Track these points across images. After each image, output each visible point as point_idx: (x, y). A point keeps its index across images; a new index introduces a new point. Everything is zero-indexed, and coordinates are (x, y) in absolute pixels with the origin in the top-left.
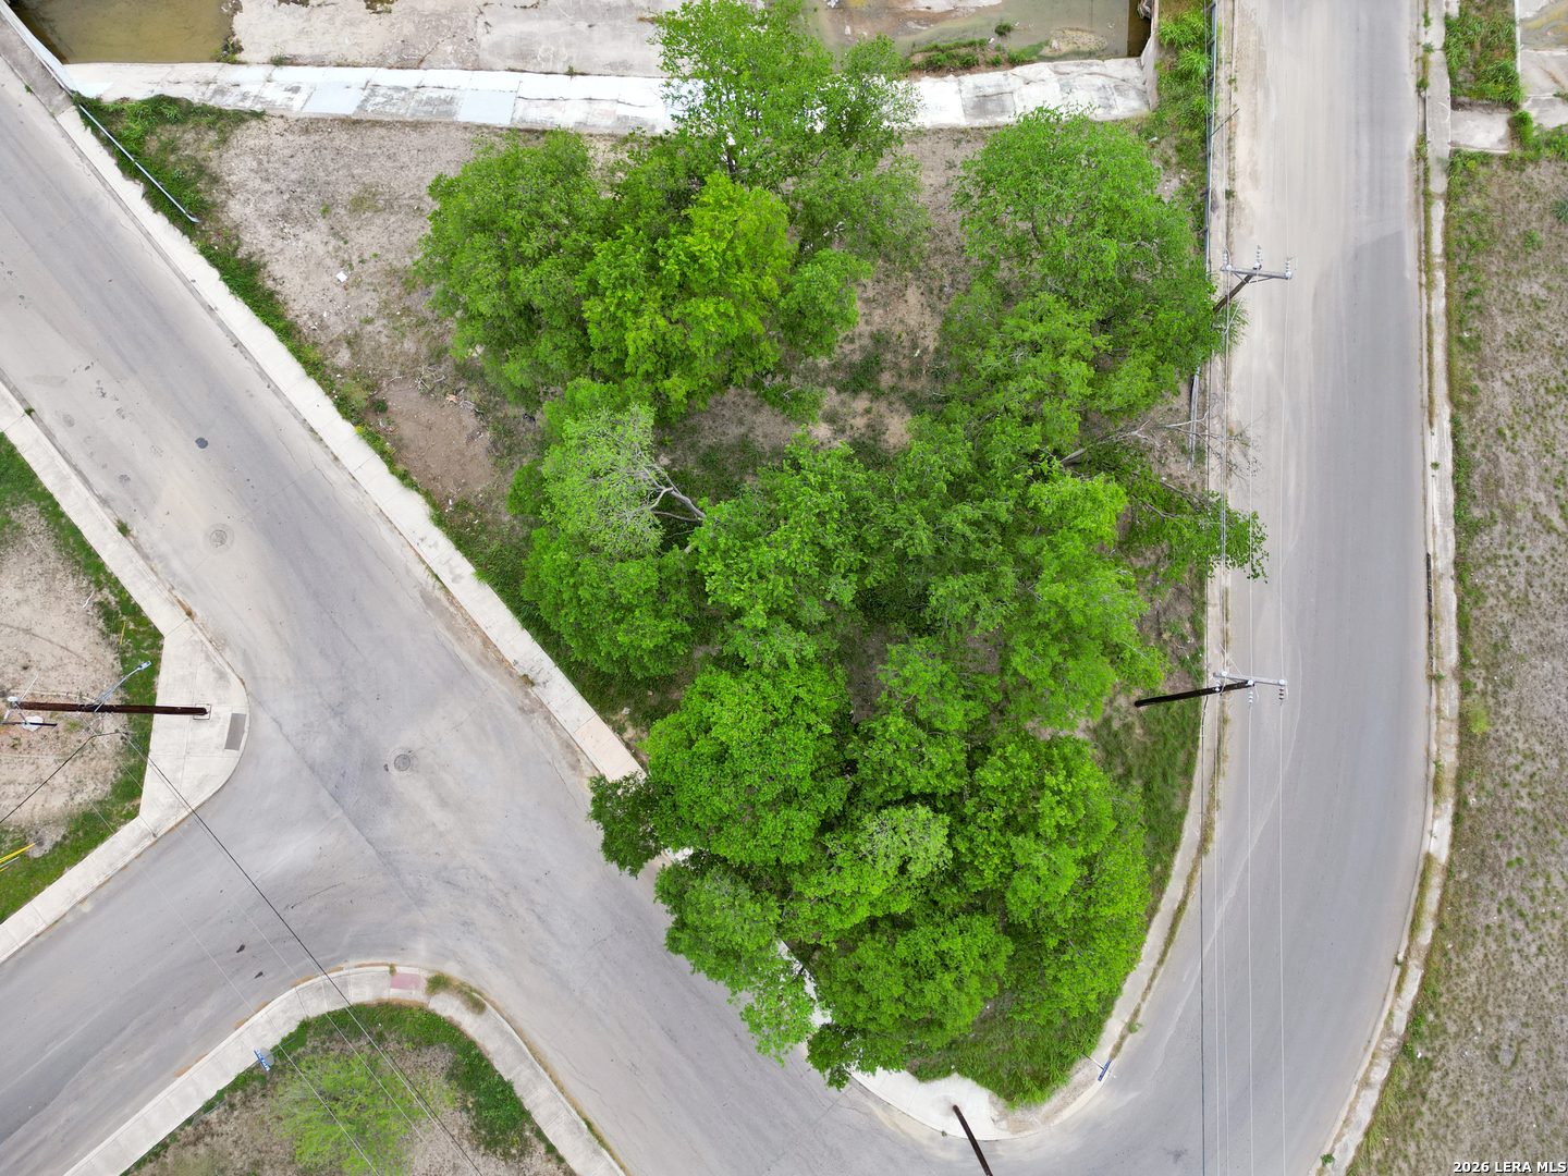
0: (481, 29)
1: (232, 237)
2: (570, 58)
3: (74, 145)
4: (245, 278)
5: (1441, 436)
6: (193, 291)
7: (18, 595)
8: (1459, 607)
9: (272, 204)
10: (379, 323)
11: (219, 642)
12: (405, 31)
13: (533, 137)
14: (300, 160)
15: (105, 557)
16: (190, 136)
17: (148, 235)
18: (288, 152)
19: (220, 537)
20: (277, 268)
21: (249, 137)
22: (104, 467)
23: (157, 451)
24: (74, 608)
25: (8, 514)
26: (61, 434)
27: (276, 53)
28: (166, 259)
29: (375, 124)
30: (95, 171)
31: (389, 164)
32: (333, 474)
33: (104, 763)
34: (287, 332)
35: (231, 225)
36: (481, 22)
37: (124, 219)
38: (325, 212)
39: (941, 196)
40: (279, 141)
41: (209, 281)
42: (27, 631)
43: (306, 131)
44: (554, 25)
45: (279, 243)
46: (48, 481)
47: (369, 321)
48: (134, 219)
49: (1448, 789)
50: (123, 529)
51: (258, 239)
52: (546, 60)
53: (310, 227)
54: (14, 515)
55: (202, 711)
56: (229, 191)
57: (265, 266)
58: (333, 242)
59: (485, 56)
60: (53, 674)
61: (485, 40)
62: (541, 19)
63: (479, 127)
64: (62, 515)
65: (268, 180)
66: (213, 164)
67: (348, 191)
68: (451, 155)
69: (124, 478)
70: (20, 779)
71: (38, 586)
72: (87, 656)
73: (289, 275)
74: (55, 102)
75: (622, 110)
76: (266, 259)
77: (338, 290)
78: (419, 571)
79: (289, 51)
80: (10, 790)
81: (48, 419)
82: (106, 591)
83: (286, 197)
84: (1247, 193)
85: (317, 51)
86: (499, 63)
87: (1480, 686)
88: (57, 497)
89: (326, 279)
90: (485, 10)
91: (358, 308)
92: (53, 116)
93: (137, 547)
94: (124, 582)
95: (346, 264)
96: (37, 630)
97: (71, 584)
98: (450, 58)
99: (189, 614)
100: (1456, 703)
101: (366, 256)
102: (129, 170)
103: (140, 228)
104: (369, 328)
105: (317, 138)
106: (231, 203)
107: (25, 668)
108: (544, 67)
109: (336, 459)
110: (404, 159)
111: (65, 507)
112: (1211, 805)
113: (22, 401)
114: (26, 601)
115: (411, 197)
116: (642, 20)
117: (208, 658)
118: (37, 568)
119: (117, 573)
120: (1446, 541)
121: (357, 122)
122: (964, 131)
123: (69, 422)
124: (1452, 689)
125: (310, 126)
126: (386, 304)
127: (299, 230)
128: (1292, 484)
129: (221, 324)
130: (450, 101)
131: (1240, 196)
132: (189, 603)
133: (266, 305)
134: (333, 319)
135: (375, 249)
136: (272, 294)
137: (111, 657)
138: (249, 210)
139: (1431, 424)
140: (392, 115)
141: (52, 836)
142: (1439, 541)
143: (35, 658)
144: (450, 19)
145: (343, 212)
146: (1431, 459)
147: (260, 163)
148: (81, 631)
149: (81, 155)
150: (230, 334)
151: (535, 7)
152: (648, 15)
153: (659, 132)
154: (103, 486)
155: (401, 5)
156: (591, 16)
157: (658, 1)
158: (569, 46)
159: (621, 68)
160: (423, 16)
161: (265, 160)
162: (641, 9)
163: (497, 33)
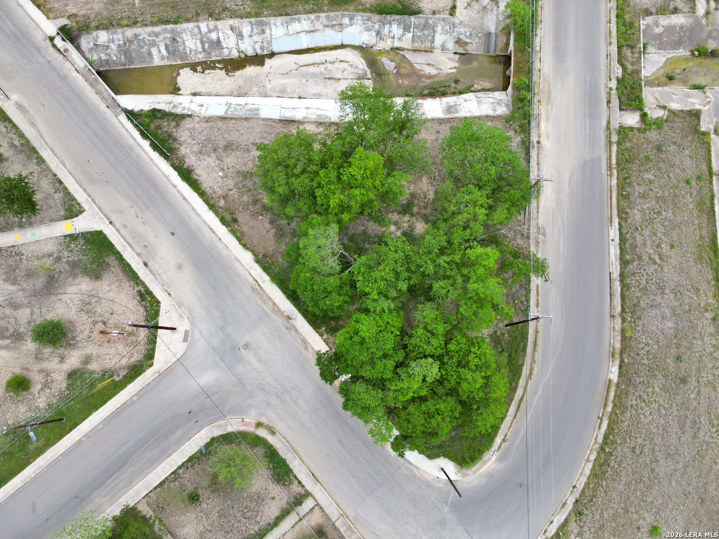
0: (267, 82)
1: (182, 160)
2: (300, 92)
3: (124, 127)
4: (187, 175)
5: (615, 229)
6: (168, 180)
7: (109, 288)
8: (621, 291)
9: (196, 148)
10: (234, 190)
11: (180, 304)
12: (240, 83)
13: (287, 123)
14: (205, 132)
15: (139, 274)
16: (166, 124)
17: (152, 159)
18: (201, 129)
19: (180, 267)
20: (198, 171)
21: (187, 124)
22: (138, 242)
23: (157, 237)
24: (129, 293)
25: (104, 259)
26: (122, 231)
27: (193, 91)
28: (158, 168)
29: (231, 119)
30: (132, 136)
31: (237, 133)
32: (219, 244)
33: (141, 347)
34: (202, 194)
35: (181, 156)
36: (267, 80)
37: (143, 153)
38: (215, 151)
39: (434, 144)
40: (197, 125)
41: (174, 176)
42: (112, 301)
43: (207, 122)
44: (293, 80)
45: (198, 162)
46: (119, 247)
47: (231, 190)
48: (146, 153)
49: (617, 356)
50: (146, 264)
51: (191, 161)
52: (291, 93)
53: (209, 156)
54: (106, 260)
55: (174, 329)
56: (180, 144)
57: (194, 170)
58: (217, 162)
59: (269, 92)
60: (122, 316)
61: (269, 86)
62: (289, 78)
63: (268, 119)
64: (124, 259)
65: (194, 140)
66: (175, 134)
67: (222, 143)
68: (259, 130)
69: (146, 247)
70: (111, 353)
71: (116, 285)
72: (134, 310)
73: (202, 173)
74: (117, 112)
75: (319, 112)
76: (194, 168)
77: (219, 179)
78: (250, 279)
79: (198, 90)
80: (107, 357)
81: (117, 225)
82: (140, 287)
83: (201, 145)
84: (545, 142)
85: (208, 90)
86: (274, 94)
87: (629, 319)
88: (122, 253)
89: (215, 175)
90: (268, 75)
91: (227, 185)
92: (116, 116)
93: (151, 271)
94: (146, 283)
95: (222, 170)
96: (116, 300)
97: (128, 284)
98: (256, 93)
99: (169, 294)
100: (620, 325)
101: (229, 167)
102: (144, 136)
103: (149, 157)
104: (231, 192)
105: (211, 124)
106: (181, 148)
107: (112, 314)
108: (290, 96)
109: (220, 239)
110: (242, 131)
111: (125, 257)
112: (533, 361)
113: (108, 219)
114: (112, 290)
115: (245, 145)
116: (325, 78)
117: (176, 310)
118: (115, 278)
119: (144, 280)
120: (616, 267)
121: (225, 118)
122: (443, 120)
123: (125, 226)
124: (619, 321)
125: (208, 120)
126: (237, 184)
127: (205, 157)
128: (562, 247)
129: (178, 191)
130: (257, 110)
131: (542, 143)
132: (169, 291)
133: (194, 184)
134: (218, 189)
135: (233, 164)
136: (196, 180)
137: (142, 310)
138: (188, 150)
139: (611, 226)
140: (237, 115)
141: (123, 373)
142: (614, 267)
143: (115, 310)
144: (256, 78)
145: (221, 151)
146: (611, 238)
147: (191, 133)
148: (131, 300)
149: (127, 130)
150: (182, 195)
151: (287, 74)
152: (327, 77)
153: (333, 120)
154: (138, 249)
155: (238, 73)
156: (307, 77)
157: (331, 71)
158: (299, 88)
159: (318, 96)
160: (246, 77)
161: (193, 132)
162: (325, 74)
163: (273, 84)
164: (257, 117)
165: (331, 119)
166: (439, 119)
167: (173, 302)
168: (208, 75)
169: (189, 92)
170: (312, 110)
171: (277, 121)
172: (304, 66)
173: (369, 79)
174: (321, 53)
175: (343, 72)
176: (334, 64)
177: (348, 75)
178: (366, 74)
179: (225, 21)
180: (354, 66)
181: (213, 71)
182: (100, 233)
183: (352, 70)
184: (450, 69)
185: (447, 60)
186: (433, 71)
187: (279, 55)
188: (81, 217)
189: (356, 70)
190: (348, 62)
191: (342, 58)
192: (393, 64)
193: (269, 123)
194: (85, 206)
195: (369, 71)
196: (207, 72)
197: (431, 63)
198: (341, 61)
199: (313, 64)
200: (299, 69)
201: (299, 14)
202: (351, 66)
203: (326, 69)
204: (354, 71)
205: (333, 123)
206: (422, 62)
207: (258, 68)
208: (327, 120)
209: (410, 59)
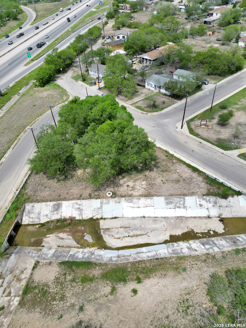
0: (166, 225)
4: (195, 170)
7: (212, 136)
10: (170, 165)
12: (183, 224)
14: (192, 187)
15: (202, 140)
18: (195, 188)
19: (186, 143)
21: (204, 191)
23: (200, 150)
24: (203, 136)
25: (219, 143)
28: (210, 172)
29: (180, 195)
31: (175, 187)
33: (192, 124)
34: (184, 163)
35: (200, 176)
36: (166, 227)
38: (184, 180)
40: (197, 190)
41: (201, 169)
42: (209, 134)
43: (193, 193)
44: (149, 226)
45: (191, 174)
50: (201, 143)
51: (195, 175)
53: (186, 177)
55: (182, 128)
57: (192, 171)
58: (181, 175)
60: (203, 130)
61: (164, 223)
62: (152, 228)
63: (159, 196)
67: (181, 183)
71: (210, 137)
73: (187, 170)
75: (131, 205)
76: (192, 172)
77: (178, 169)
81: (219, 153)
83: (192, 181)
86: (160, 218)
89: (181, 170)
90: (165, 229)
95: (178, 172)
98: (171, 219)
102: (222, 183)
105: (190, 192)
106: (202, 180)
108: (150, 218)
110: (172, 188)
113: (225, 155)
117: (183, 133)
118: (211, 139)
121: (183, 195)
122: (63, 200)
125: (193, 194)
127: (188, 177)
130: (167, 203)
133: (189, 166)
136: (189, 168)
137: (196, 132)
138: (198, 179)
140: (177, 197)
141: (196, 119)
142: (10, 151)
143: (206, 132)
144: (173, 227)
145: (181, 180)
146: (5, 159)
147: (200, 186)
148: (201, 134)
151: (154, 230)
152: (128, 229)
153: (124, 199)
154: (206, 146)
155: (186, 230)
156: (141, 228)
157: (126, 232)
158: (145, 222)
159: (133, 218)
160: (180, 228)
161: (199, 187)
162: (129, 230)
163: (162, 224)
164: (166, 197)
165: (125, 200)
166: (65, 200)
167: (185, 134)
168: (205, 229)
169: (213, 219)
170: (136, 206)
171: (154, 195)
172: (144, 235)
173: (102, 229)
174: (132, 244)
175: (118, 232)
176: (123, 236)
177: (115, 230)
178: (104, 232)
179: (202, 253)
180: (111, 236)
181: (202, 231)
182: (225, 150)
183: (112, 233)
184: (49, 237)
185: (50, 242)
186: (61, 235)
187: (161, 242)
188: (238, 154)
189: (110, 233)
190: (114, 238)
191: (119, 240)
192: (85, 238)
193: (158, 194)
194: (238, 158)
195: (102, 233)
196: (206, 231)
197: (61, 240)
198: (119, 238)
199: (137, 236)
200: (146, 233)
201: (148, 260)
202: (113, 236)
203: (129, 233)
204: (111, 233)
205: (124, 197)
206: (67, 240)
207: (173, 234)
208: (127, 198)
209: (74, 242)
